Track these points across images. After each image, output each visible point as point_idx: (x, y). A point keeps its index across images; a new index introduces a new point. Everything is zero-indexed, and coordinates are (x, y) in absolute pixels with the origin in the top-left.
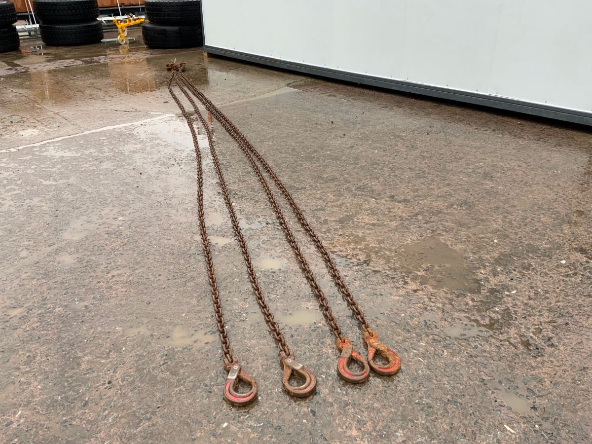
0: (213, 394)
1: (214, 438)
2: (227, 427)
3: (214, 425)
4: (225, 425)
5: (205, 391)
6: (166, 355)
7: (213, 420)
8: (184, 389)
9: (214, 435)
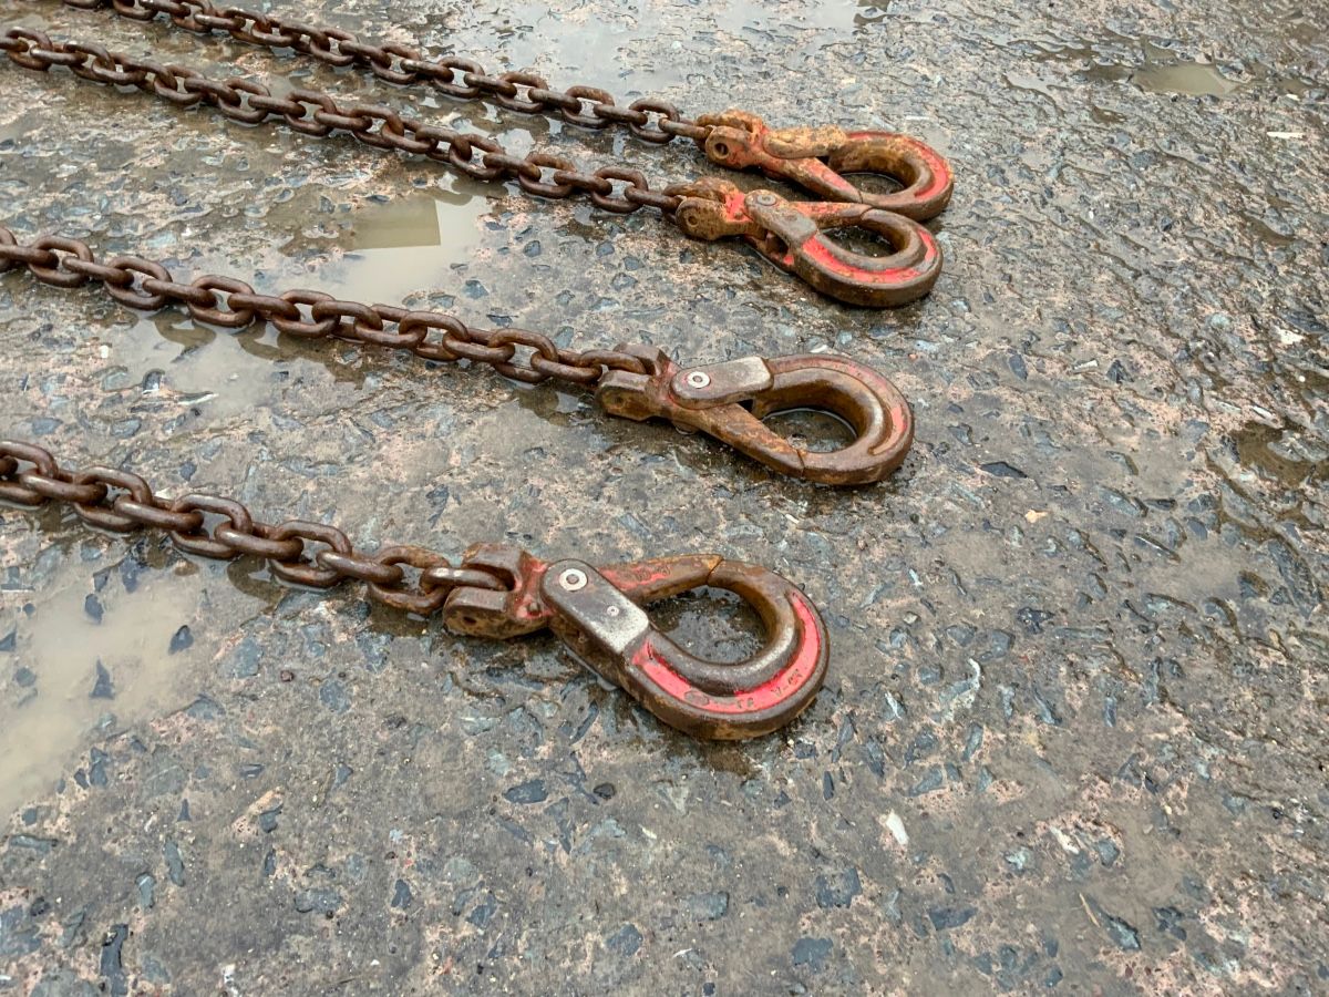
0: (625, 786)
1: (967, 927)
2: (919, 824)
3: (869, 887)
4: (893, 823)
5: (570, 816)
6: (40, 909)
7: (828, 870)
8: (466, 930)
9: (942, 918)
